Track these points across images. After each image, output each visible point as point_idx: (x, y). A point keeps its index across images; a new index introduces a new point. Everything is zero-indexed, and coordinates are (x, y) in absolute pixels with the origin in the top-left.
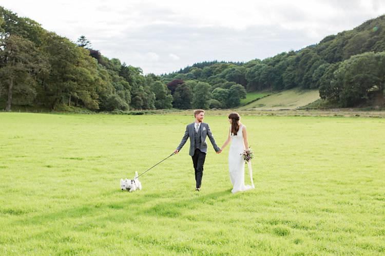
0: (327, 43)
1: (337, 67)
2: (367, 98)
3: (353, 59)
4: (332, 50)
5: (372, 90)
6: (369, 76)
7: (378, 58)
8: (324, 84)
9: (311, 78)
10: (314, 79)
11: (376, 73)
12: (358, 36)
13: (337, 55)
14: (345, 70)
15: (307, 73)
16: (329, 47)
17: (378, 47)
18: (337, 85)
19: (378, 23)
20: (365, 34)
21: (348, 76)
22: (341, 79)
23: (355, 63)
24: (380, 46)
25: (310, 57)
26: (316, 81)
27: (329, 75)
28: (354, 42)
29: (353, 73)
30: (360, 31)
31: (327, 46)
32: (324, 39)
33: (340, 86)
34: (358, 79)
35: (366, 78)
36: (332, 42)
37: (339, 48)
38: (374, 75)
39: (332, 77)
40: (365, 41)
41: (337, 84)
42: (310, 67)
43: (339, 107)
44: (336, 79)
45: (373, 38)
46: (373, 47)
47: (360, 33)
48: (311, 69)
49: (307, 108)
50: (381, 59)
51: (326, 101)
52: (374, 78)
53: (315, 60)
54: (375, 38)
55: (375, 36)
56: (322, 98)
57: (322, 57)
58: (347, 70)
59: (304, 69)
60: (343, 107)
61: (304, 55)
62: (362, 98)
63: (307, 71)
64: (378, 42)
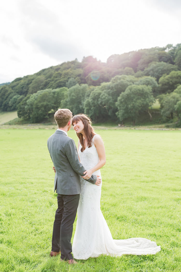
0: (17, 82)
1: (28, 98)
2: (48, 117)
3: (39, 93)
4: (21, 87)
5: (50, 112)
6: (49, 104)
7: (54, 93)
8: (21, 108)
9: (8, 105)
10: (10, 105)
11: (53, 102)
12: (38, 78)
13: (25, 90)
14: (34, 100)
15: (5, 101)
16: (19, 85)
17: (51, 86)
18: (29, 110)
19: (49, 71)
20: (42, 77)
21: (37, 103)
22: (32, 105)
23: (40, 96)
24: (52, 85)
25: (7, 91)
26: (11, 106)
27: (24, 103)
28: (36, 82)
29: (40, 102)
30: (38, 75)
31: (18, 84)
32: (15, 80)
33: (31, 110)
34: (42, 106)
35: (47, 105)
36: (21, 82)
37: (25, 86)
38: (52, 103)
39: (26, 104)
40: (43, 82)
41: (29, 108)
42: (7, 97)
43: (31, 123)
44: (28, 105)
45: (47, 80)
46: (48, 86)
47: (39, 77)
48: (8, 99)
49: (10, 124)
50: (56, 93)
51: (21, 119)
52: (52, 105)
53: (10, 93)
54: (49, 80)
55: (49, 79)
56: (19, 117)
57: (14, 91)
58: (36, 99)
59: (3, 99)
60: (33, 123)
61: (3, 90)
62: (45, 117)
63: (5, 100)
64: (51, 83)
